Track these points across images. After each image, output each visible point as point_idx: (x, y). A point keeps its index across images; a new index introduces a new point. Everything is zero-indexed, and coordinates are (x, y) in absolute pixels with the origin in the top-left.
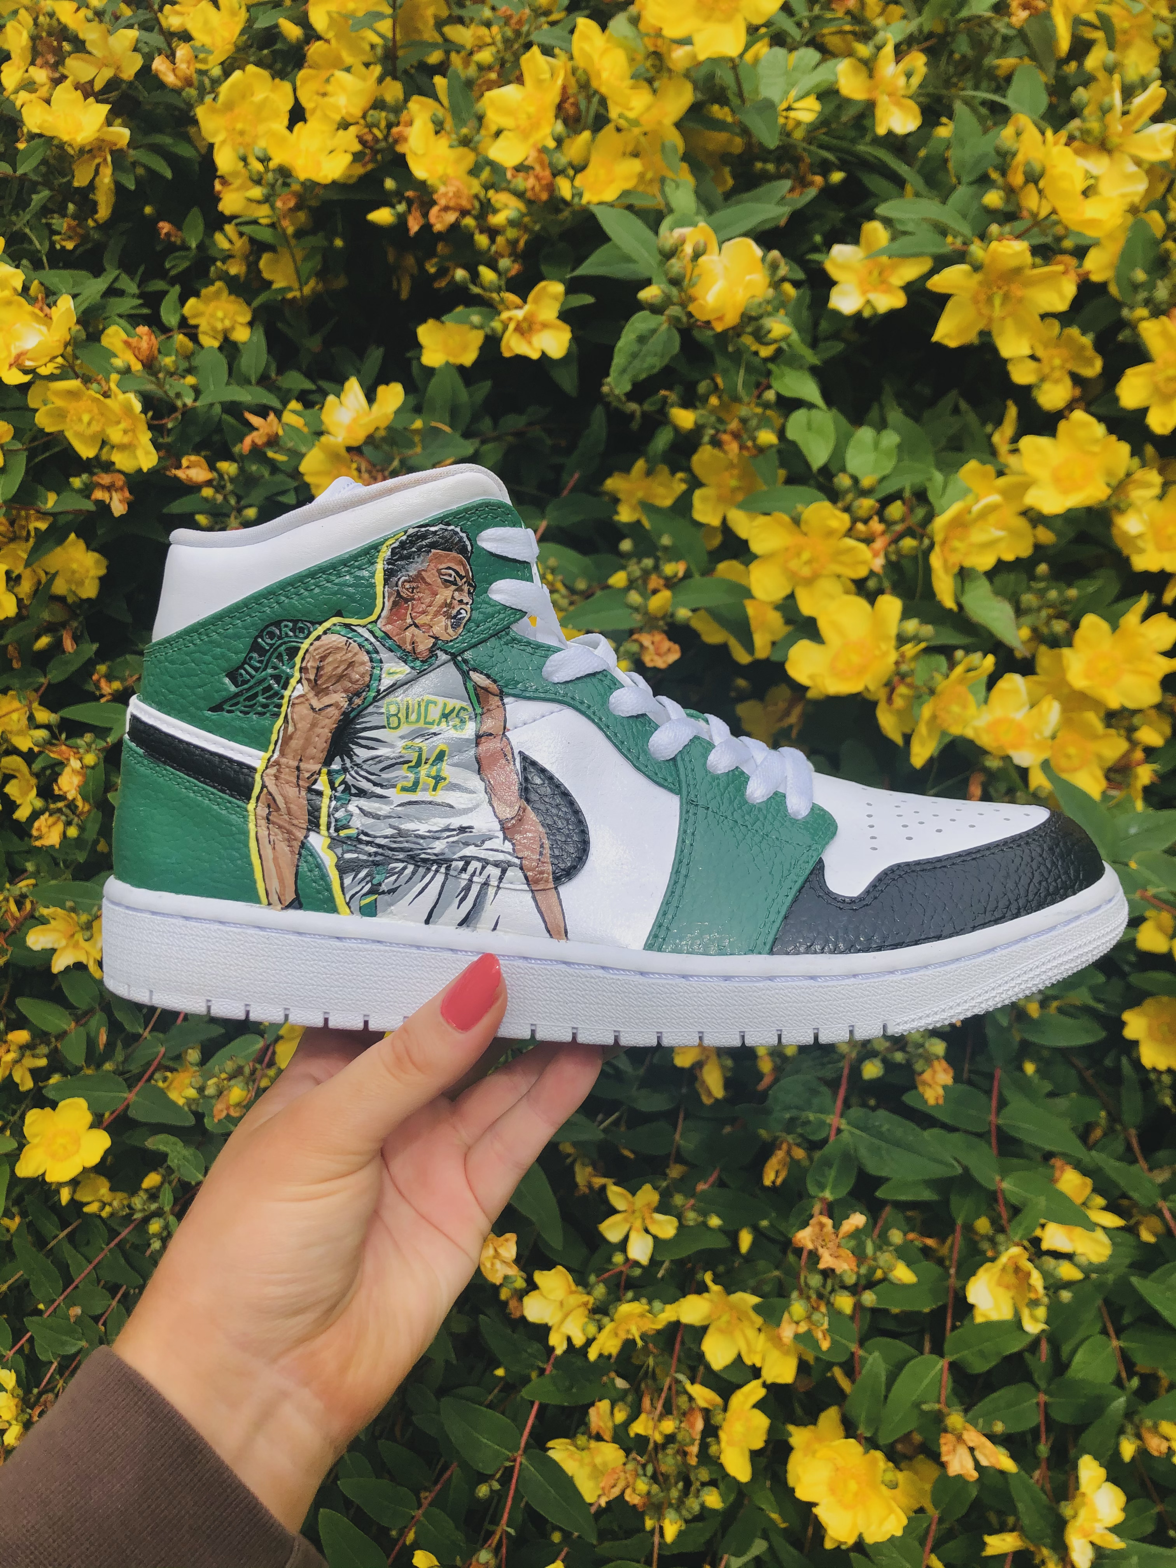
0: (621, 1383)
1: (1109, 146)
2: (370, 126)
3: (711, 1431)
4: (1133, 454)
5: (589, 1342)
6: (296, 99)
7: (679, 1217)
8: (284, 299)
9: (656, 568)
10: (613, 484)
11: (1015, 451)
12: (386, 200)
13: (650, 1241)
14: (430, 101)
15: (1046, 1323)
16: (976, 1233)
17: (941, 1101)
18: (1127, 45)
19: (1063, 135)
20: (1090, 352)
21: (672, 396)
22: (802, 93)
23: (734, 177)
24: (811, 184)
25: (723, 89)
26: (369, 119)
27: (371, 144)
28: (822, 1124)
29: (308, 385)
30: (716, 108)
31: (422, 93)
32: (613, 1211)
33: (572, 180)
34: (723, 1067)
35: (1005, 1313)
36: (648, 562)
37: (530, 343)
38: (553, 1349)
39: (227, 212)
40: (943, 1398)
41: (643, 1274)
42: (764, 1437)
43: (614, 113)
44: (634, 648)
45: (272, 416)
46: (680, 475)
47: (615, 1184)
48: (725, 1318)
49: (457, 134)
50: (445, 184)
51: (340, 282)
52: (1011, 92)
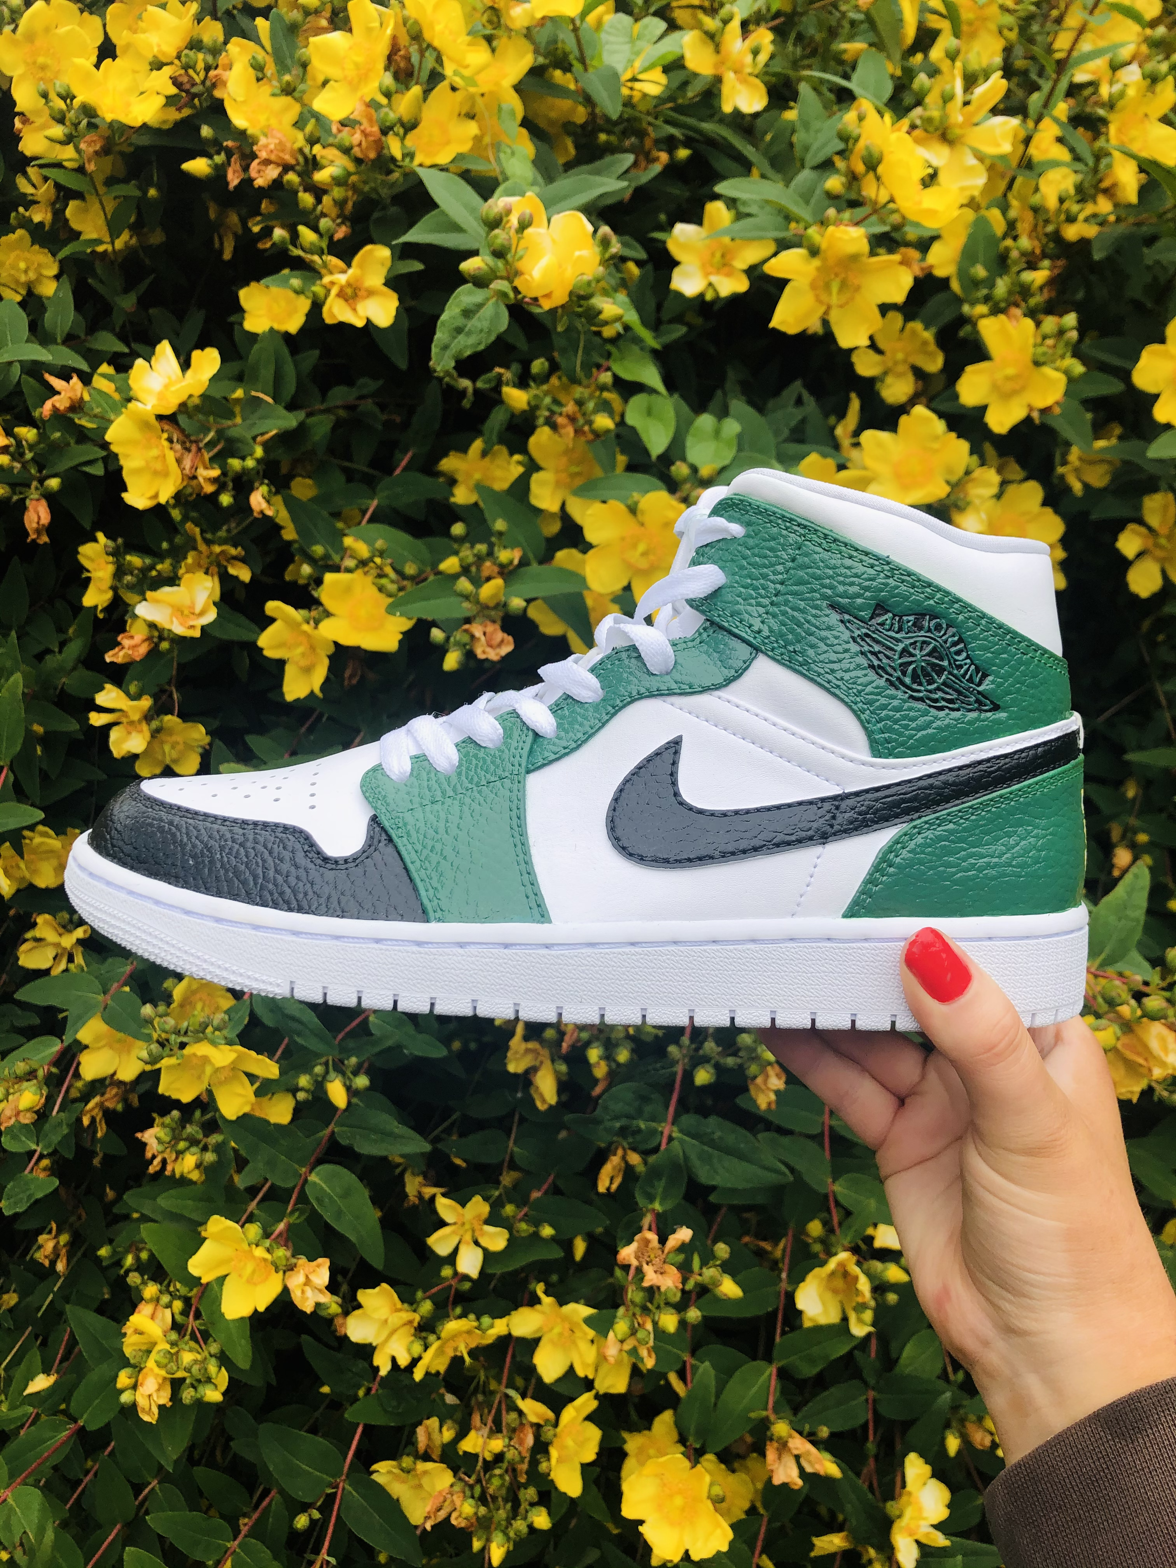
0: (450, 1399)
1: (950, 136)
2: (186, 67)
3: (541, 1448)
4: (972, 453)
5: (415, 1362)
6: (106, 34)
7: (510, 1228)
8: (93, 252)
9: (490, 554)
10: (450, 463)
11: (857, 445)
12: (202, 150)
13: (479, 1253)
14: (252, 44)
15: (873, 1325)
16: (808, 1235)
17: (773, 1106)
18: (973, 35)
19: (905, 123)
20: (932, 347)
21: (507, 375)
22: (647, 64)
23: (577, 147)
24: (656, 159)
25: (566, 55)
26: (183, 59)
27: (187, 86)
28: (654, 1133)
29: (122, 348)
30: (558, 73)
31: (244, 35)
32: (443, 1224)
33: (403, 139)
34: (557, 1073)
35: (831, 1317)
36: (482, 548)
37: (354, 310)
38: (377, 1369)
39: (28, 153)
40: (771, 1404)
41: (471, 1288)
42: (596, 1450)
43: (449, 70)
44: (466, 638)
45: (75, 380)
46: (517, 457)
47: (444, 1195)
48: (557, 1330)
49: (280, 81)
50: (266, 135)
51: (157, 238)
52: (855, 77)
